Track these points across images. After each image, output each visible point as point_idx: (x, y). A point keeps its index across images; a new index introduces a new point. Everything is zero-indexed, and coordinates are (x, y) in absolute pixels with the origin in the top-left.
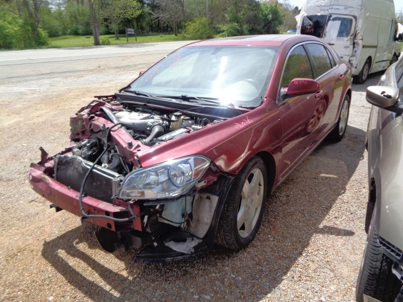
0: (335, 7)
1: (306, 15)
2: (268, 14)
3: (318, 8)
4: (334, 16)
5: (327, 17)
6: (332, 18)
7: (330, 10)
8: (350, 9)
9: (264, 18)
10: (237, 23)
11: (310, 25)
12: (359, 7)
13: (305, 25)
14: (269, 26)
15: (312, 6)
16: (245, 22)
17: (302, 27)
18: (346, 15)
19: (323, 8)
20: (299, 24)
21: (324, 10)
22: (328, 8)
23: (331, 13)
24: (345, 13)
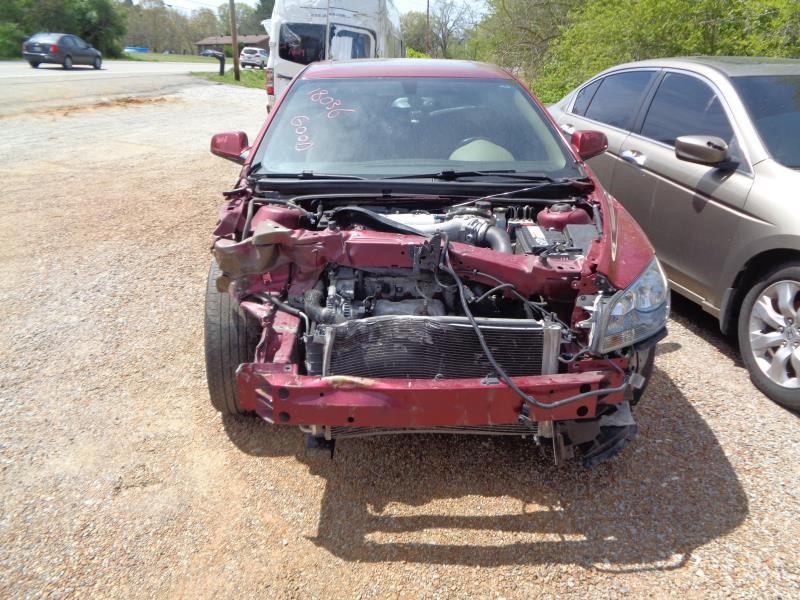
0: (337, 11)
1: (284, 21)
2: (88, 10)
3: (305, 11)
4: (339, 29)
5: (328, 30)
6: (336, 32)
7: (330, 17)
8: (364, 18)
9: (80, 17)
10: (16, 21)
11: (296, 42)
12: (377, 16)
13: (286, 40)
14: (96, 37)
15: (293, 6)
16: (36, 24)
17: (281, 45)
18: (358, 28)
19: (317, 12)
20: (274, 38)
21: (319, 15)
22: (325, 12)
23: (333, 21)
24: (357, 25)
